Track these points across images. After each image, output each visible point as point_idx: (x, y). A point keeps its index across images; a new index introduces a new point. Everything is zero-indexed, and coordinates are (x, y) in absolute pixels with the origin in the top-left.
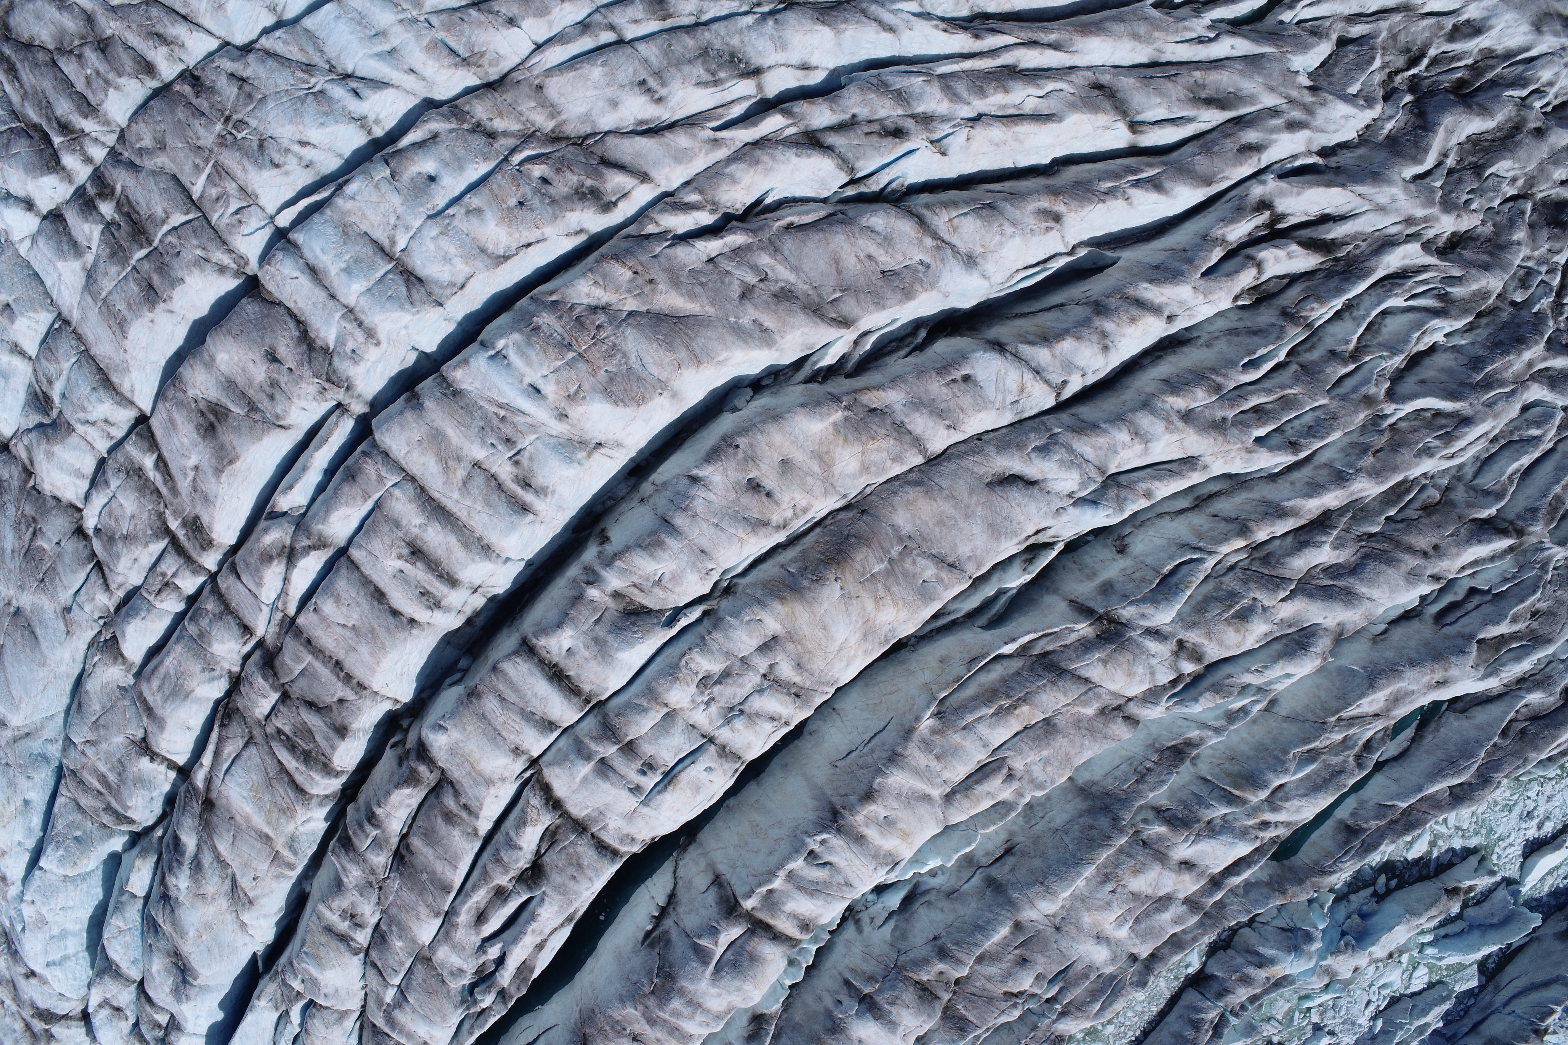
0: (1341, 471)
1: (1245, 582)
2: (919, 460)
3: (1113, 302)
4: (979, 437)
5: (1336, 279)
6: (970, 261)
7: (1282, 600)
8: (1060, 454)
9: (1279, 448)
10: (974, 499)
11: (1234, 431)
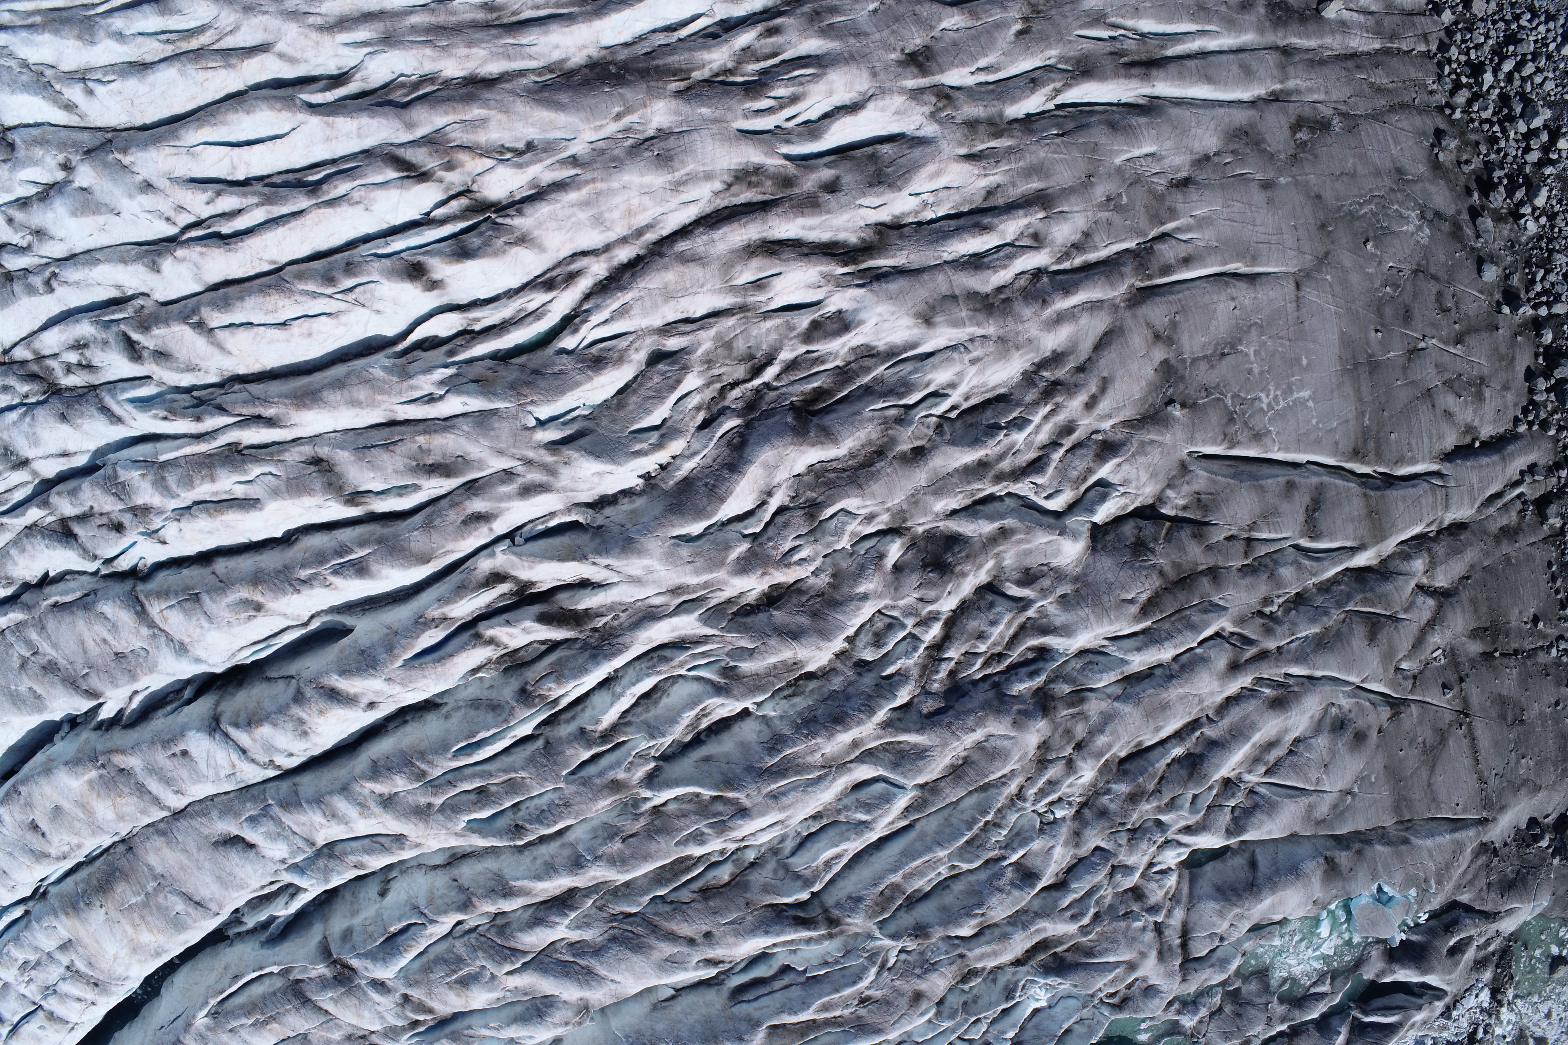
0: (582, 856)
1: (475, 949)
2: (165, 814)
3: (309, 691)
4: (212, 798)
5: (586, 654)
6: (181, 649)
7: (509, 973)
8: (269, 826)
9: (499, 834)
10: (202, 856)
11: (440, 817)
